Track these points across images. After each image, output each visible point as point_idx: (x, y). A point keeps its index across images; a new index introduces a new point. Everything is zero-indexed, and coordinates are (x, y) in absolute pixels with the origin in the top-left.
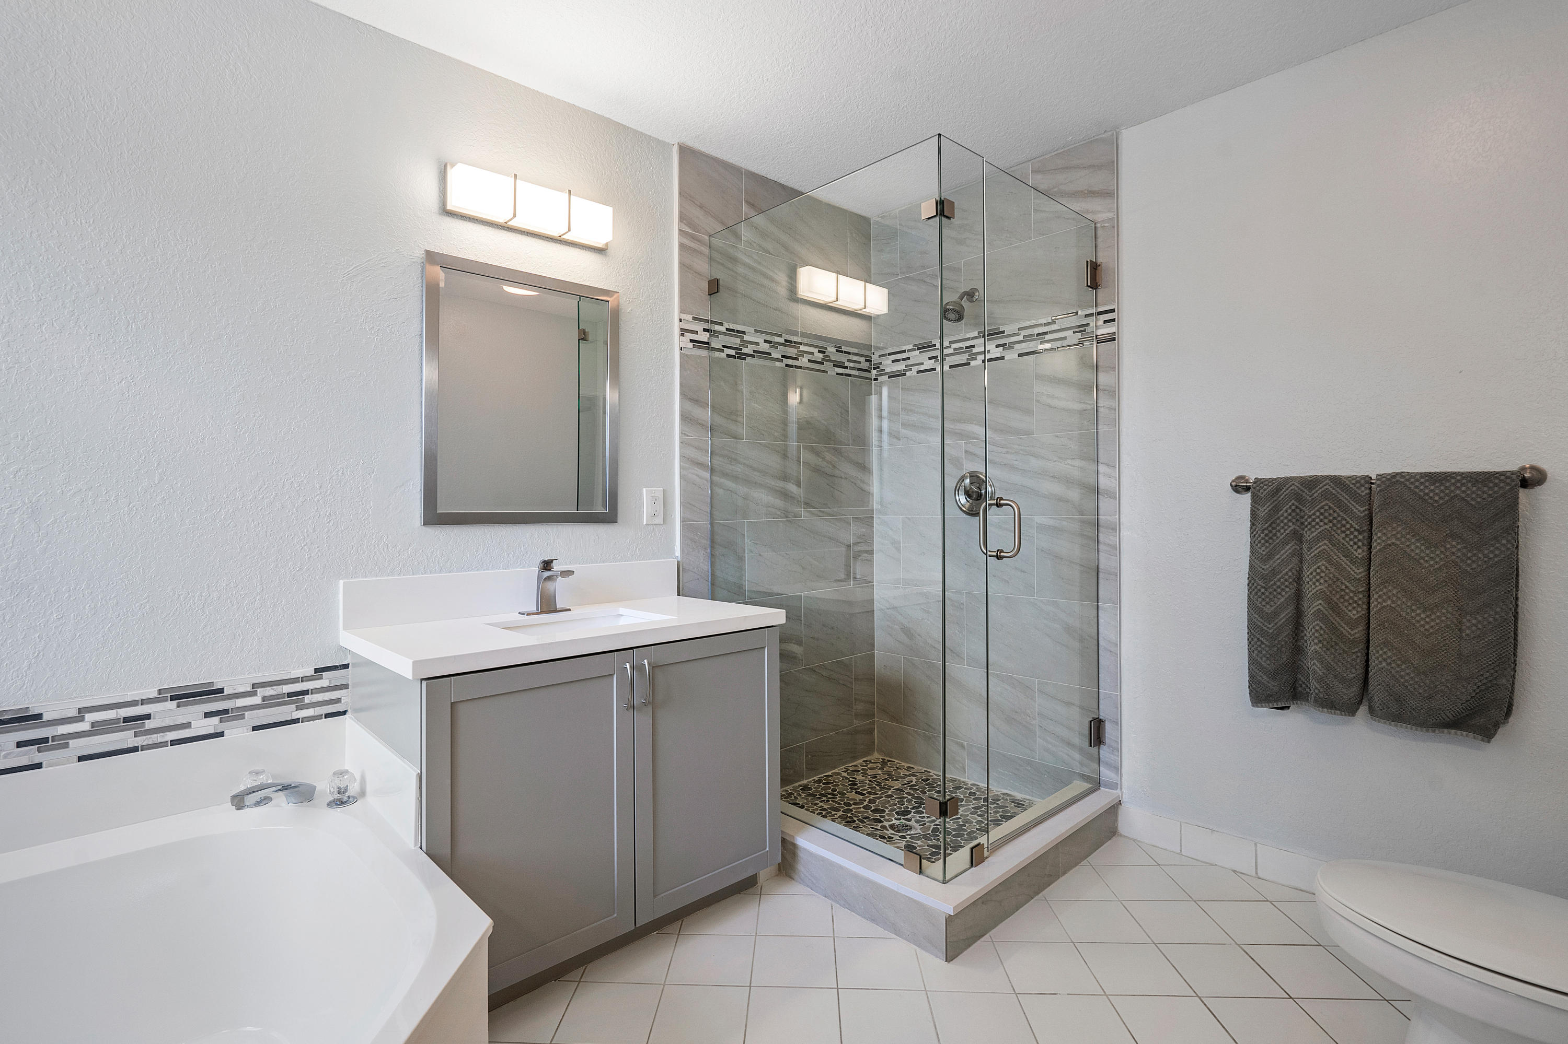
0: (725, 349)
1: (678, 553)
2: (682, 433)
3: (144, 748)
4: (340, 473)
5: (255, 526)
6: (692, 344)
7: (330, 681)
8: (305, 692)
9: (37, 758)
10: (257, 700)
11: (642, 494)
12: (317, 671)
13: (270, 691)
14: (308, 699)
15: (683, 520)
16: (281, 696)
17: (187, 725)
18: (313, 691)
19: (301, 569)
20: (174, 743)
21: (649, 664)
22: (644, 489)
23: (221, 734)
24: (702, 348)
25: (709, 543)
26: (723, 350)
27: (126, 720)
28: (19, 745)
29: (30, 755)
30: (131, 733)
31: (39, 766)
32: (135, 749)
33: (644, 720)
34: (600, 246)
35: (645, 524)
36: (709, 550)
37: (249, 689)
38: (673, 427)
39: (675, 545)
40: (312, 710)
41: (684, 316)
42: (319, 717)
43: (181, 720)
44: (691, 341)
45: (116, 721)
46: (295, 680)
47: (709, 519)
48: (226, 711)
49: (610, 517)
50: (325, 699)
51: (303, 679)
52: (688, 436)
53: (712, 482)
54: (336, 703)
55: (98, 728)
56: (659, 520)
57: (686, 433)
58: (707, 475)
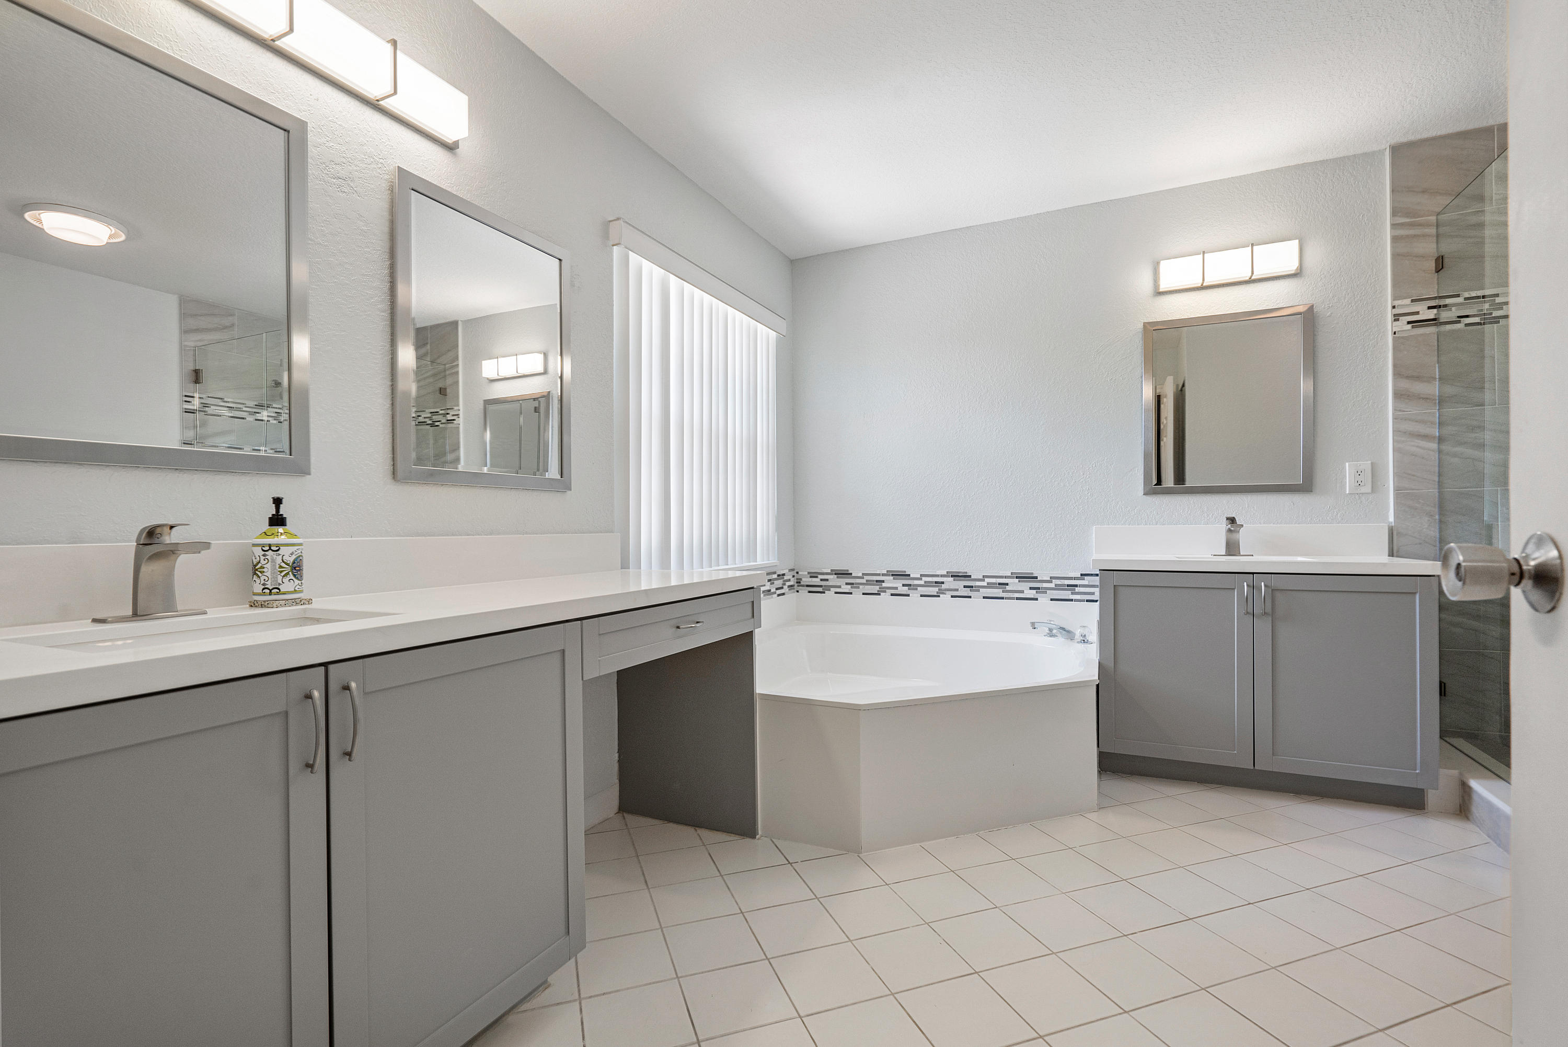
0: (1462, 319)
1: (1391, 519)
2: (1395, 410)
3: (1007, 598)
4: (1094, 466)
5: (1051, 496)
6: (1410, 326)
7: (1089, 582)
8: (1076, 586)
9: (970, 594)
10: (1052, 585)
11: (1344, 468)
12: (1082, 575)
13: (1059, 582)
14: (1077, 589)
15: (1397, 489)
16: (1064, 585)
17: (1022, 592)
18: (1081, 586)
19: (1074, 519)
20: (1018, 599)
21: (1265, 586)
22: (1347, 464)
23: (1037, 599)
24: (1431, 325)
25: (1437, 510)
26: (1460, 320)
27: (1000, 584)
28: (965, 587)
29: (966, 592)
30: (1001, 590)
31: (970, 597)
32: (1002, 598)
33: (1263, 627)
34: (1293, 272)
35: (1347, 493)
36: (1437, 517)
37: (1049, 579)
38: (1386, 405)
39: (1388, 512)
40: (1079, 596)
41: (1396, 303)
42: (1083, 601)
43: (1020, 589)
44: (1409, 323)
45: (995, 584)
46: (1071, 578)
47: (1437, 486)
48: (1039, 588)
49: (1306, 487)
50: (1086, 591)
51: (1075, 578)
52: (1404, 411)
53: (1440, 451)
54: (1092, 594)
55: (990, 586)
56: (1367, 489)
57: (1401, 409)
58: (1434, 446)
